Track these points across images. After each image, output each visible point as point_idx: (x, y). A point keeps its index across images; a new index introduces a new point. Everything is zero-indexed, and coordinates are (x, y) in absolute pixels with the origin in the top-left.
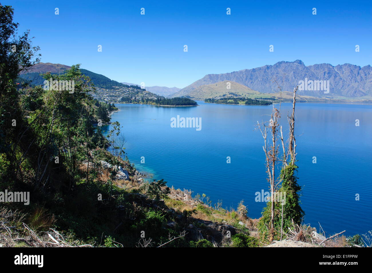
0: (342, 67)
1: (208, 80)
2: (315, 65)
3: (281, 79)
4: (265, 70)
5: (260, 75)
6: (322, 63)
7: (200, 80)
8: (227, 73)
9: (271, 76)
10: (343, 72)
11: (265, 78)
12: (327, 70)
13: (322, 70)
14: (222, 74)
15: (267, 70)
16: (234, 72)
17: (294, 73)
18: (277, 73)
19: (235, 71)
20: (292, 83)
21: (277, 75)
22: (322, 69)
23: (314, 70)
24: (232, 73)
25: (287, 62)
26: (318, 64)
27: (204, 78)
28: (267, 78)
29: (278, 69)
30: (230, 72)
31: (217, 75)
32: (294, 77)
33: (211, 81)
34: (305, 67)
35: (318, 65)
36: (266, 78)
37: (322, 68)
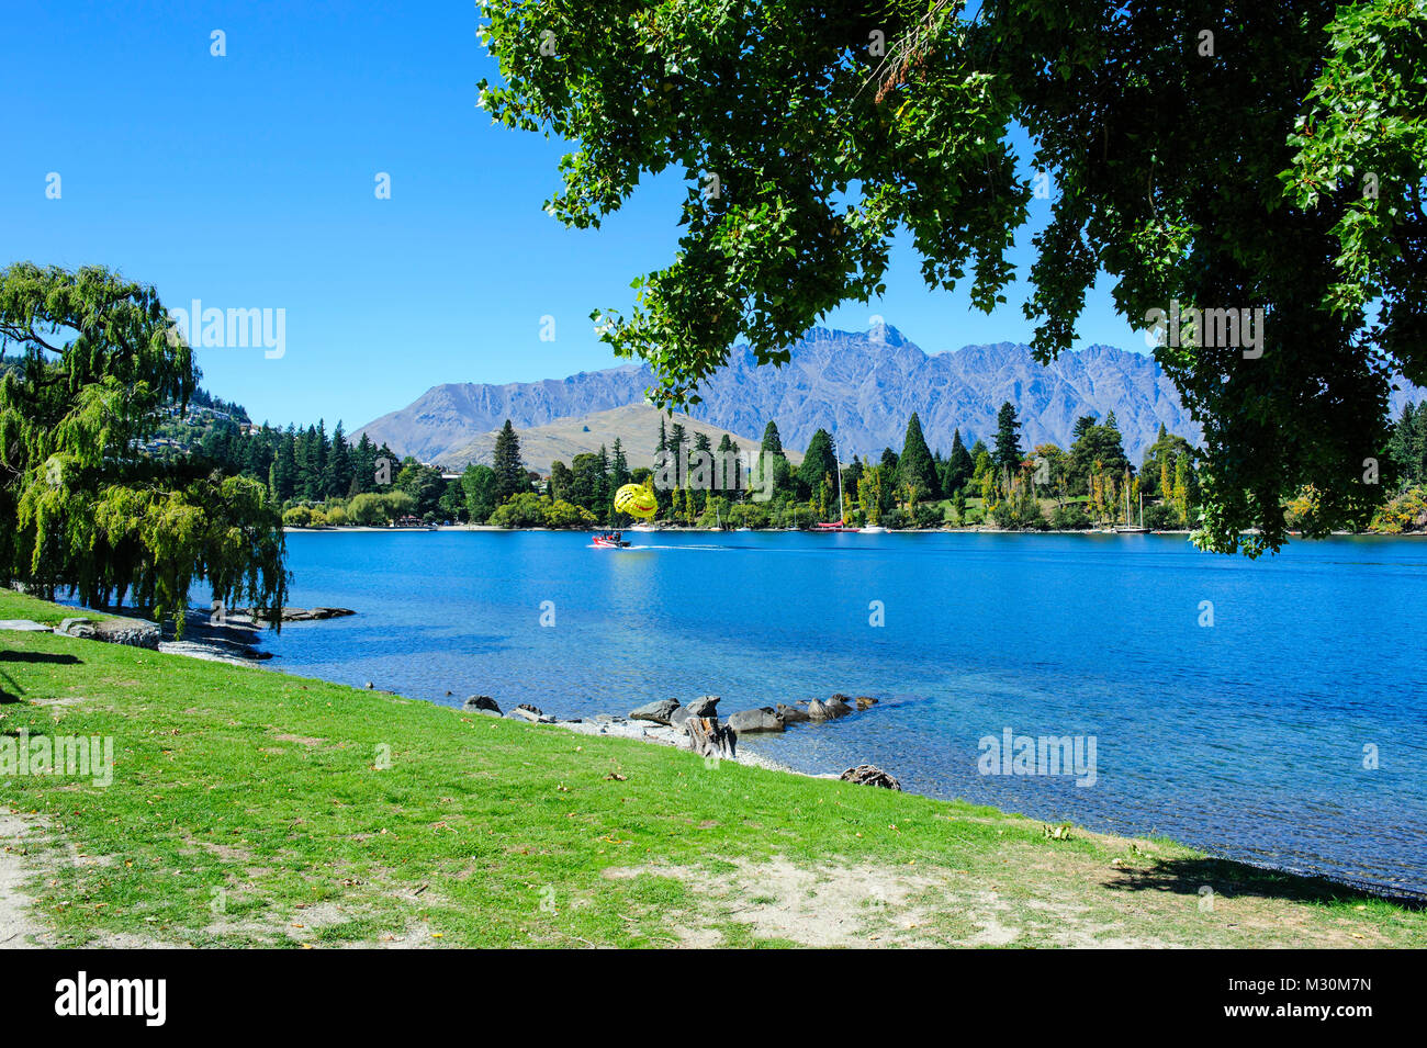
0: (1080, 362)
1: (447, 415)
2: (967, 350)
3: (827, 414)
4: (740, 369)
5: (718, 396)
6: (997, 341)
7: (397, 416)
8: (547, 382)
9: (773, 400)
10: (1091, 383)
11: (746, 409)
12: (1023, 372)
13: (1000, 373)
14: (520, 386)
15: (746, 370)
16: (582, 376)
17: (880, 384)
18: (801, 386)
19: (588, 371)
20: (877, 434)
21: (803, 392)
22: (1000, 371)
23: (966, 372)
24: (570, 380)
25: (839, 332)
26: (980, 344)
27: (424, 402)
28: (757, 411)
29: (800, 365)
30: (563, 377)
31: (494, 387)
32: (885, 403)
33: (467, 420)
34: (926, 358)
35: (980, 351)
36: (753, 411)
37: (1000, 365)
